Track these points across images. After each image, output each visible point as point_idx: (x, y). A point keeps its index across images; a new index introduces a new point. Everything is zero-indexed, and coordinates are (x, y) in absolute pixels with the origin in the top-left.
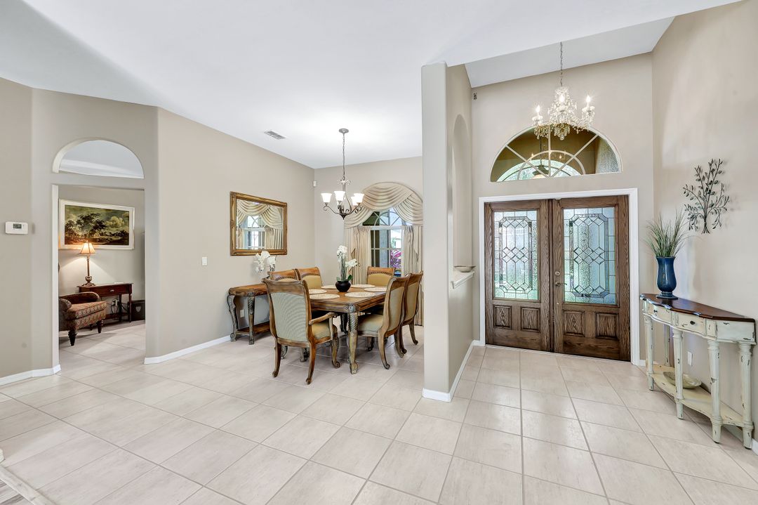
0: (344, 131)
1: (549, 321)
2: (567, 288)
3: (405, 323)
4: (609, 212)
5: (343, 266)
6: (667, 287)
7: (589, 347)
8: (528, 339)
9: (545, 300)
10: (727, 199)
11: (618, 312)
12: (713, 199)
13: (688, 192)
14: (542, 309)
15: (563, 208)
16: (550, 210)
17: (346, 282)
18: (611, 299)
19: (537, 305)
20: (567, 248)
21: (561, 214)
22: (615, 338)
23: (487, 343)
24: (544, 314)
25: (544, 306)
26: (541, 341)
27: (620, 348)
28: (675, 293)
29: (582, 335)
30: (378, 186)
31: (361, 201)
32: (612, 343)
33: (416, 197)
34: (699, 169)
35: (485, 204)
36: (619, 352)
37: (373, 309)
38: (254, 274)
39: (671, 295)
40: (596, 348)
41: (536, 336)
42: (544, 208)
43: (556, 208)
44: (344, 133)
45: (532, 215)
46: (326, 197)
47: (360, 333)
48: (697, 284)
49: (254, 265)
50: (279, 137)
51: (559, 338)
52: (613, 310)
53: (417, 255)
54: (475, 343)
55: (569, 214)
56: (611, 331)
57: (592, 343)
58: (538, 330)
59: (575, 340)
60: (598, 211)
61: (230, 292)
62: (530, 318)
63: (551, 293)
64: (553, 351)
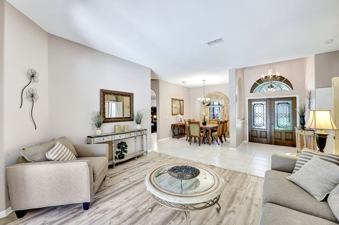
0: (204, 80)
1: (270, 135)
2: (276, 125)
3: (223, 134)
4: (290, 102)
5: (204, 118)
6: (303, 124)
7: (283, 143)
8: (263, 141)
9: (268, 129)
11: (293, 133)
14: (267, 132)
15: (274, 101)
16: (270, 102)
17: (205, 123)
18: (290, 129)
19: (266, 130)
21: (274, 103)
22: (292, 140)
23: (249, 141)
24: (269, 132)
25: (268, 130)
26: (267, 141)
27: (293, 143)
29: (281, 139)
30: (212, 93)
31: (209, 100)
32: (291, 142)
33: (225, 97)
35: (249, 100)
36: (293, 145)
37: (213, 130)
38: (177, 120)
39: (304, 126)
40: (285, 143)
41: (265, 140)
42: (268, 101)
43: (272, 101)
45: (264, 103)
46: (199, 99)
47: (211, 135)
49: (176, 118)
50: (185, 82)
51: (273, 140)
52: (291, 132)
53: (226, 115)
54: (245, 141)
55: (276, 102)
56: (290, 138)
57: (284, 142)
58: (266, 138)
59: (278, 141)
61: (172, 125)
62: (264, 134)
63: (271, 127)
64: (271, 144)
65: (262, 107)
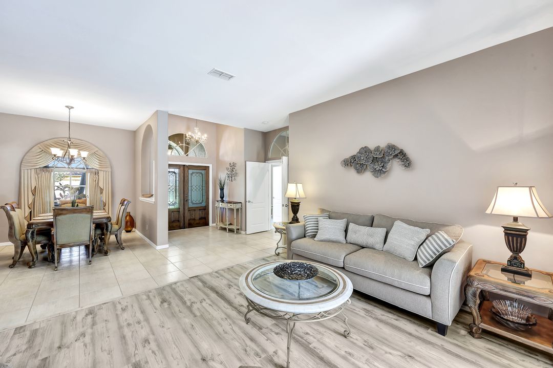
1: (183, 216)
2: (190, 201)
4: (203, 172)
6: (222, 197)
7: (197, 224)
8: (175, 226)
9: (182, 207)
10: (237, 174)
11: (206, 208)
12: (234, 173)
13: (227, 169)
14: (180, 212)
16: (184, 169)
18: (204, 204)
19: (179, 210)
20: (190, 185)
21: (188, 171)
22: (205, 218)
24: (182, 212)
25: (181, 210)
26: (180, 225)
27: (206, 222)
28: (224, 199)
29: (195, 219)
32: (203, 221)
33: (101, 153)
34: (230, 164)
41: (178, 223)
42: (182, 168)
44: (70, 109)
45: (177, 171)
48: (229, 196)
51: (187, 222)
52: (204, 208)
53: (103, 190)
55: (191, 172)
56: (204, 216)
57: (198, 222)
58: (179, 221)
59: (192, 222)
60: (200, 171)
62: (175, 216)
63: (184, 204)
64: (184, 228)
65: (174, 177)
